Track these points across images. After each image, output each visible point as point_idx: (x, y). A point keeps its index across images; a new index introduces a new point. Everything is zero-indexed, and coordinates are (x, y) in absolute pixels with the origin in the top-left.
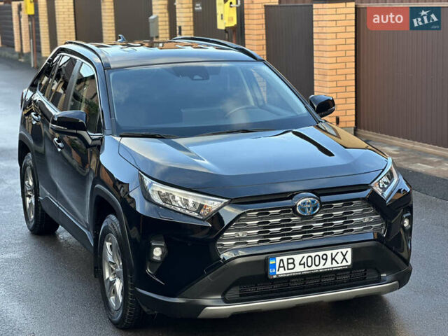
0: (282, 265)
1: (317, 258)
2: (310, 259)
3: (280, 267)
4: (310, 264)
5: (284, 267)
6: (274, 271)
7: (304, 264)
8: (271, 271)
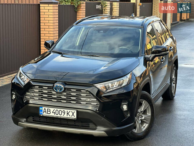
0: (45, 111)
1: (60, 111)
2: (57, 111)
3: (44, 112)
4: (57, 114)
5: (46, 112)
6: (42, 113)
7: (54, 113)
8: (41, 113)
